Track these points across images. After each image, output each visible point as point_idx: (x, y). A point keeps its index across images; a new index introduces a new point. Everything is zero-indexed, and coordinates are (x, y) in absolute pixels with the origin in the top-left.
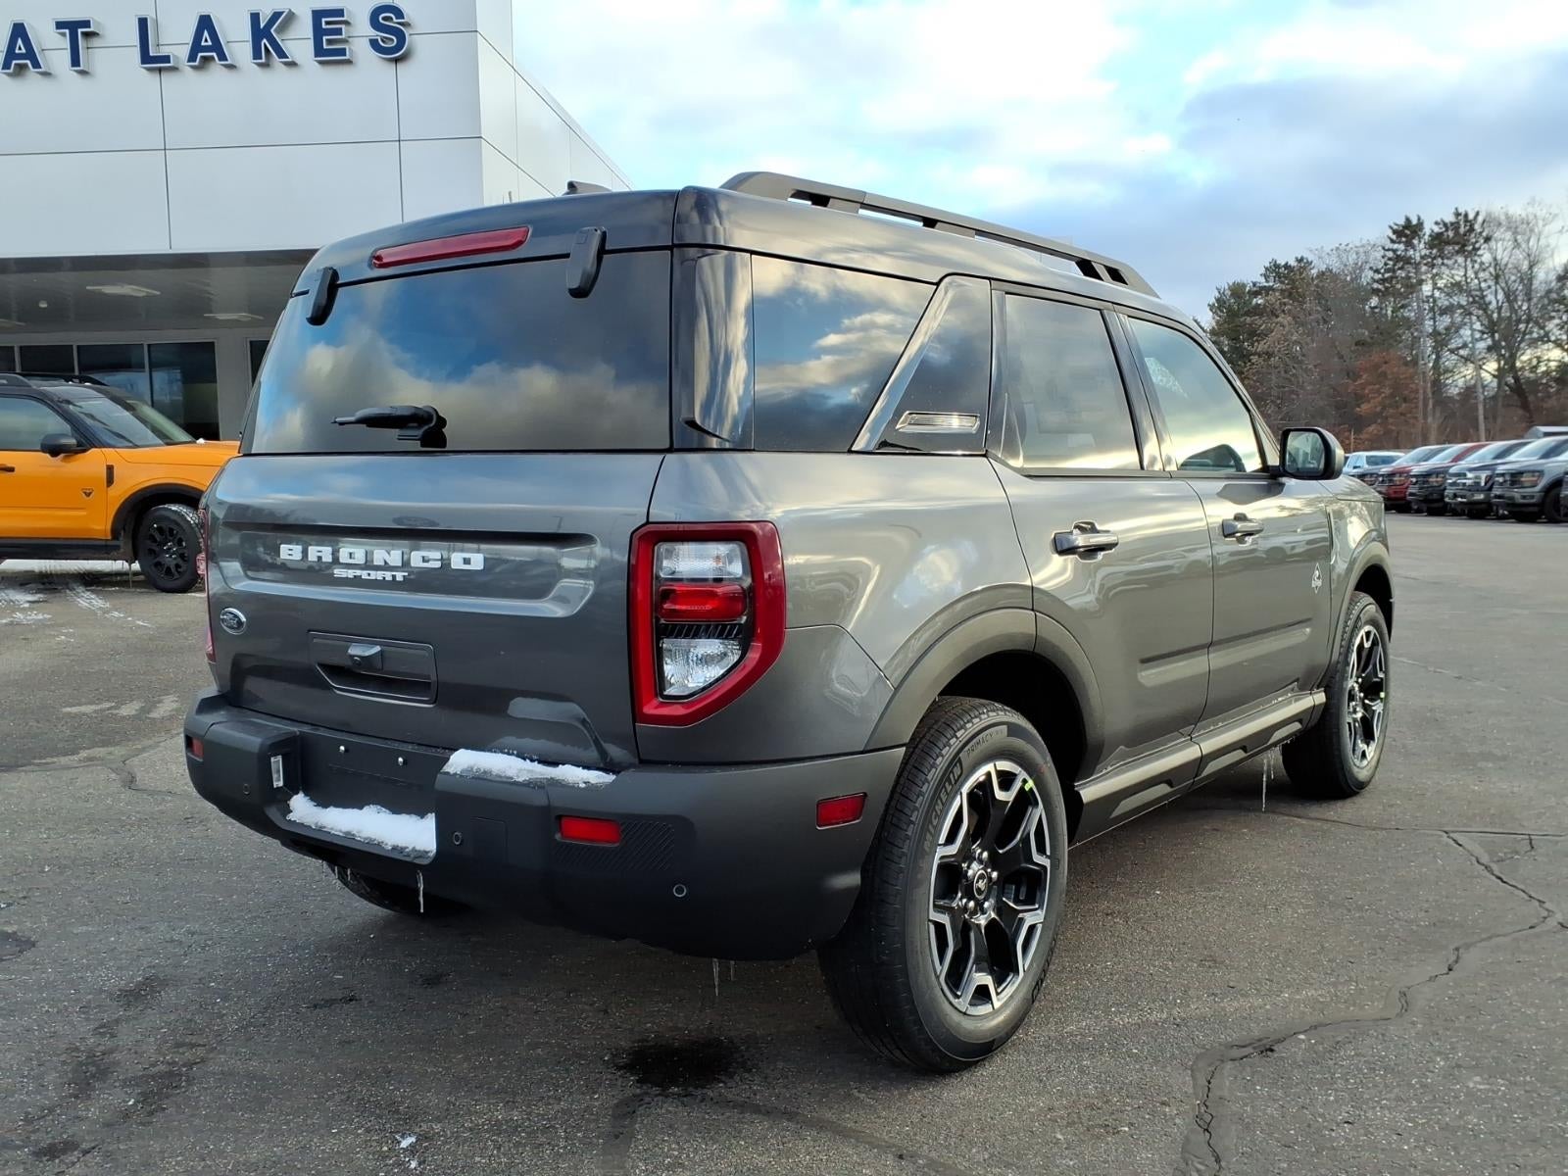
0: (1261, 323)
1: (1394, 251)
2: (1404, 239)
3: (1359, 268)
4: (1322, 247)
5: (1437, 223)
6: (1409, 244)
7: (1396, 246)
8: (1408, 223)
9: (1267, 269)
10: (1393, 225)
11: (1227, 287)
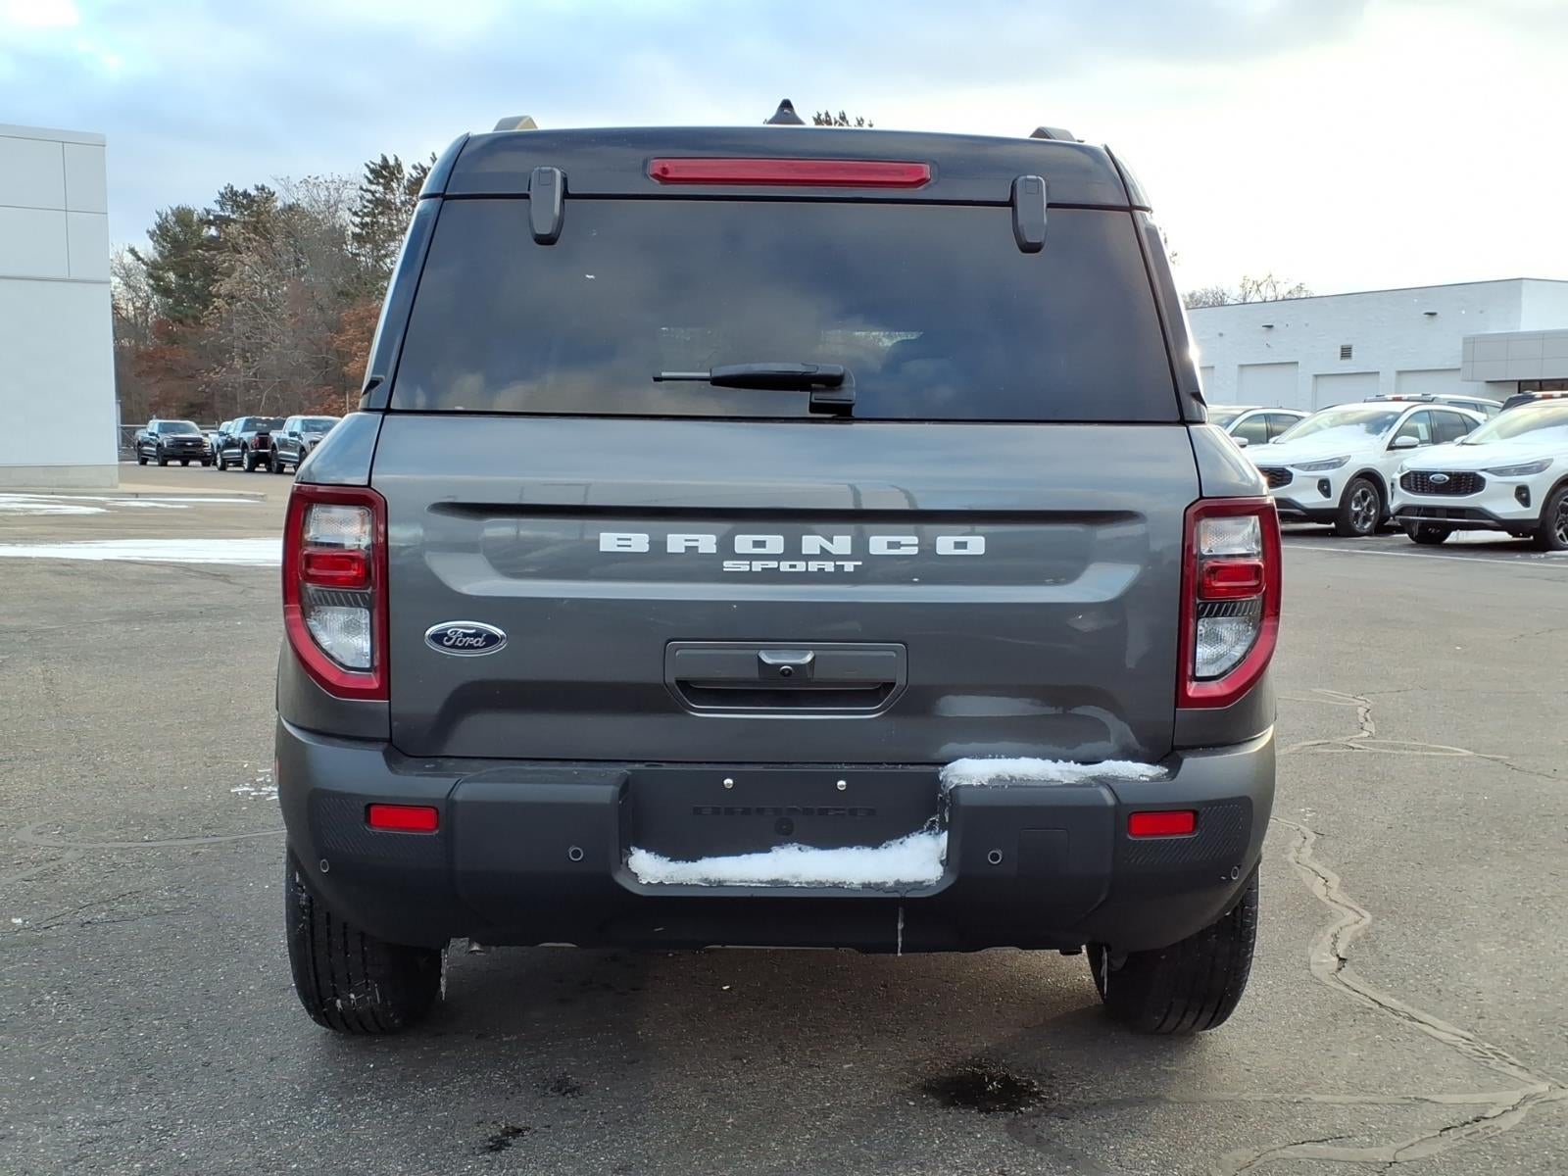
0: (222, 260)
1: (373, 193)
2: (381, 181)
3: (332, 207)
4: (288, 177)
5: (415, 167)
6: (387, 187)
7: (373, 188)
8: (385, 165)
9: (222, 195)
10: (369, 164)
11: (169, 212)
